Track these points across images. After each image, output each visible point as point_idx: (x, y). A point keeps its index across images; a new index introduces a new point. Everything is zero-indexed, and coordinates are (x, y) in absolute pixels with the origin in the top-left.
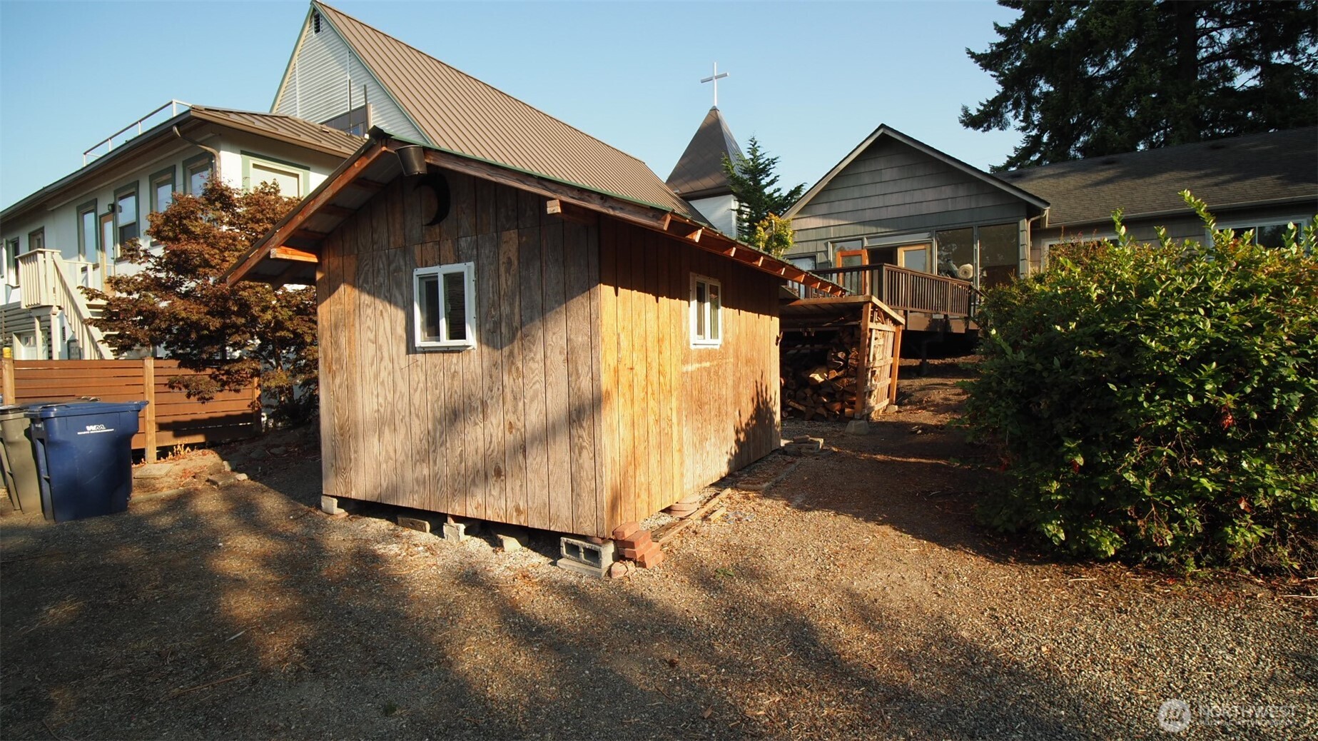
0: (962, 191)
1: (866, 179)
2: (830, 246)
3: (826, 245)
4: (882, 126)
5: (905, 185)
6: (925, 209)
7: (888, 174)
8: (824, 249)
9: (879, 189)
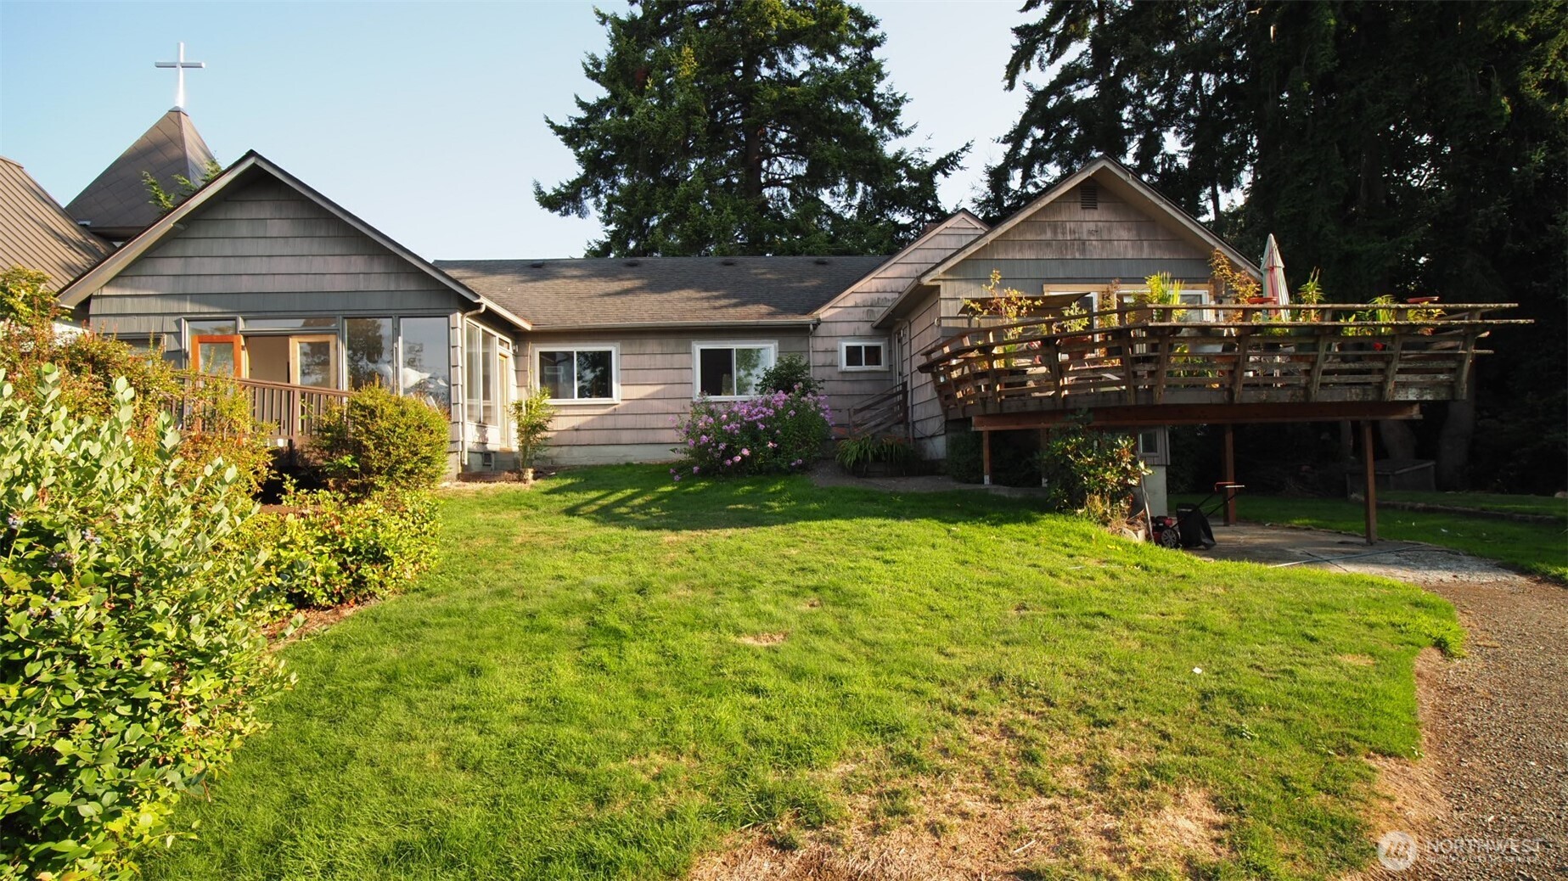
0: (378, 266)
1: (243, 229)
2: (186, 327)
3: (178, 323)
4: (251, 153)
5: (302, 246)
6: (327, 284)
7: (277, 227)
8: (175, 329)
9: (262, 247)
